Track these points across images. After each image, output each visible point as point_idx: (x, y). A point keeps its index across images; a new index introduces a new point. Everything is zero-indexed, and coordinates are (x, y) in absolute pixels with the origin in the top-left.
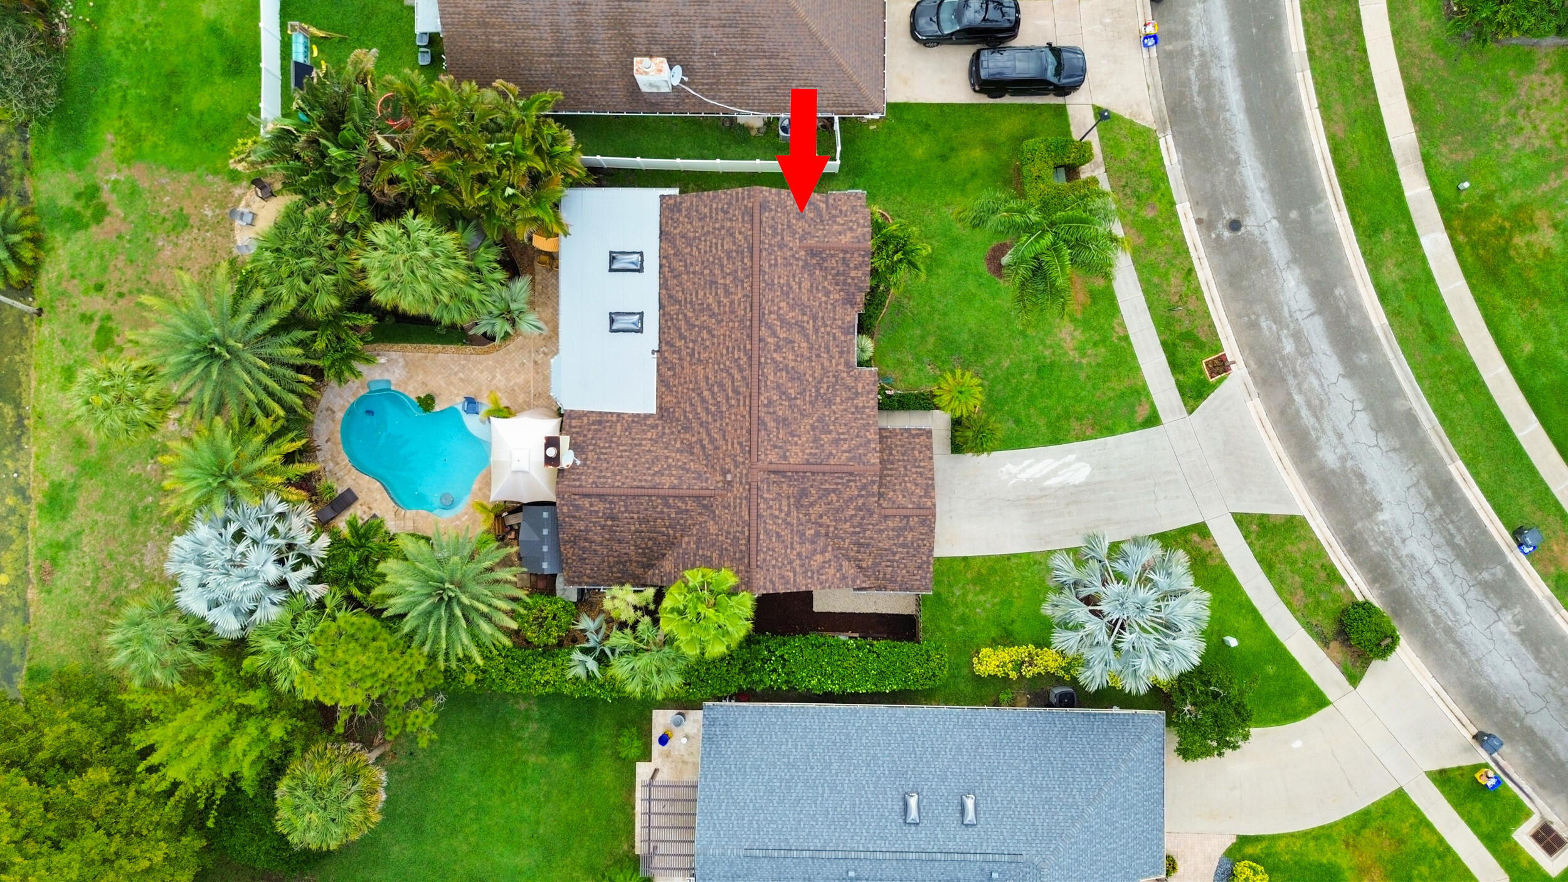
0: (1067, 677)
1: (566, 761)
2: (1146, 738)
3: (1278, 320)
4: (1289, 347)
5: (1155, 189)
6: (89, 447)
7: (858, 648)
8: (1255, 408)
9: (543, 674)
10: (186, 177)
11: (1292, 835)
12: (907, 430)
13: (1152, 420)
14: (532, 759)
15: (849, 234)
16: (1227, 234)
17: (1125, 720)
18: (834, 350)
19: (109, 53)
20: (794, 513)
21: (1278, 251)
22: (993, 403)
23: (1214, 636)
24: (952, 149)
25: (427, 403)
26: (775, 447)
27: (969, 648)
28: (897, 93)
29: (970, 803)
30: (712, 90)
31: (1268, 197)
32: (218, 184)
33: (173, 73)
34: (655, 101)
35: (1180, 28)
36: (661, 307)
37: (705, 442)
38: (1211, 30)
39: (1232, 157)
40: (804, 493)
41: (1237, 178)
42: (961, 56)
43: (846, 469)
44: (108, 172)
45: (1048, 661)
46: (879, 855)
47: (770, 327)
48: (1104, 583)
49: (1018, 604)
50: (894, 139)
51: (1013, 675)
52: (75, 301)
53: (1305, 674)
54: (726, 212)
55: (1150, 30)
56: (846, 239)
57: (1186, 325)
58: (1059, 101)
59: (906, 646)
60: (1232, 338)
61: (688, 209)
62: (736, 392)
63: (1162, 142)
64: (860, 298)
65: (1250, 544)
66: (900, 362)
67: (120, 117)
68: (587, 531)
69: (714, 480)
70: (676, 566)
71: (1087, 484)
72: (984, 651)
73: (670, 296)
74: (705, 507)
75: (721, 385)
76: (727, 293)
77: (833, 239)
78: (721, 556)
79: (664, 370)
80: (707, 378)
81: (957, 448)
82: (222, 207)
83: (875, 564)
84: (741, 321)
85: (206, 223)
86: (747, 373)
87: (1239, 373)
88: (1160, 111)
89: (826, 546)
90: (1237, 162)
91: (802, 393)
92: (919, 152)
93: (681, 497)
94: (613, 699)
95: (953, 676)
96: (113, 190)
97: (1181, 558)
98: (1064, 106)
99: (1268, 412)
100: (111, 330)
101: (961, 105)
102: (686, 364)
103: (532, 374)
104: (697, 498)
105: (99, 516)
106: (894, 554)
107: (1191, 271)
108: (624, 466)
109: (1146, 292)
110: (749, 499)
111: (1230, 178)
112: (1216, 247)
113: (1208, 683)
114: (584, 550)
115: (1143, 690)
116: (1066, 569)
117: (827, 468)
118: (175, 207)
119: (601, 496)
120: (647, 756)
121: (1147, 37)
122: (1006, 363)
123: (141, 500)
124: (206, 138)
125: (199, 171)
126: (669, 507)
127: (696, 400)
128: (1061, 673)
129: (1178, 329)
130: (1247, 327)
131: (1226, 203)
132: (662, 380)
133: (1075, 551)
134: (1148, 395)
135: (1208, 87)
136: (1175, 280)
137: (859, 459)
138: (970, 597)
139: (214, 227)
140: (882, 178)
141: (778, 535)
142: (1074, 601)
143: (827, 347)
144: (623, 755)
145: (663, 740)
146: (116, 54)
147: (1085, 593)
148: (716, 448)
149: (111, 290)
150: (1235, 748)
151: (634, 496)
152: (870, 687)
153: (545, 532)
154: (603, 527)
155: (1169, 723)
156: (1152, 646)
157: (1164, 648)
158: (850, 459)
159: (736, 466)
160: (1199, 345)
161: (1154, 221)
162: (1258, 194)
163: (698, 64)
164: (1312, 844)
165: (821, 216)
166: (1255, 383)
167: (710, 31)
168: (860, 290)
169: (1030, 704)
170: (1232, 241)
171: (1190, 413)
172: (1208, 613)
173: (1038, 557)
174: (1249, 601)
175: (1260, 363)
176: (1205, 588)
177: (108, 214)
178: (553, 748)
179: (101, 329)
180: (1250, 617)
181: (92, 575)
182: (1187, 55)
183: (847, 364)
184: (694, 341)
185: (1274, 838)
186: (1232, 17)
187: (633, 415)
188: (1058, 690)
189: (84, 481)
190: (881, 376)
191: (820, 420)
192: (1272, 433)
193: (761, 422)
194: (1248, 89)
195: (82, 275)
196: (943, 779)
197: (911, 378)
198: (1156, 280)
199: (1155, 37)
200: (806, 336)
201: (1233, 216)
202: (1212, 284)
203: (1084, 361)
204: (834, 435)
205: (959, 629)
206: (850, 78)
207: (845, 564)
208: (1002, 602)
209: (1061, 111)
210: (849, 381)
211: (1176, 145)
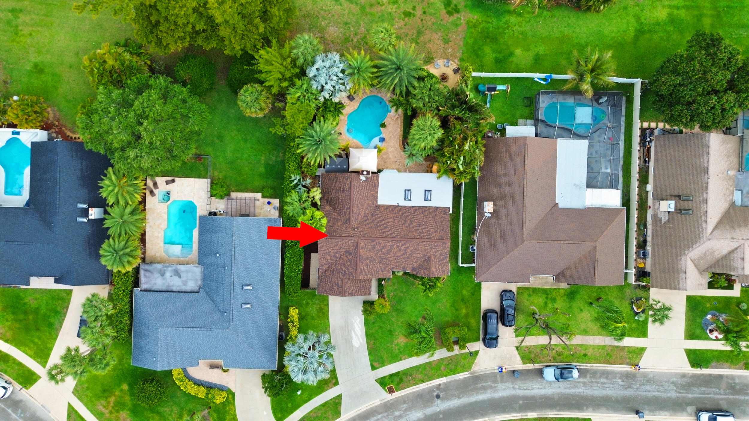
0: (288, 338)
1: (262, 169)
2: (269, 363)
3: (406, 410)
4: (397, 413)
5: (451, 370)
6: (370, 9)
7: (299, 270)
8: (376, 402)
9: (292, 166)
10: (461, 43)
11: (235, 411)
12: (371, 287)
13: (373, 368)
14: (263, 158)
15: (435, 270)
16: (435, 394)
17: (274, 356)
18: (397, 264)
19: (504, 17)
20: (344, 250)
21: (429, 411)
22: (380, 315)
23: (302, 386)
24: (465, 303)
25: (383, 125)
26: (366, 245)
27: (298, 305)
28: (485, 285)
29: (248, 306)
30: (484, 225)
31: (447, 407)
32: (459, 54)
33: (497, 39)
34: (481, 207)
35: (505, 380)
36: (413, 207)
37: (368, 221)
38: (503, 390)
39: (461, 396)
40: (350, 254)
41: (454, 398)
42: (497, 307)
43: (358, 268)
44: (464, 16)
45: (294, 332)
46: (232, 277)
47: (405, 244)
48: (320, 351)
49: (313, 322)
50: (469, 283)
51: (289, 320)
52: (420, 4)
53: (288, 416)
54: (443, 230)
55: (504, 370)
56: (433, 269)
57: (405, 379)
58: (481, 339)
59: (299, 286)
60: (400, 395)
61: (444, 217)
62: (384, 232)
63: (467, 373)
64: (415, 273)
65: (331, 399)
66: (394, 284)
67: (482, 21)
68: (339, 182)
69: (354, 224)
70: (327, 211)
71: (352, 346)
72: (297, 310)
73: (416, 210)
74: (346, 221)
75: (386, 227)
76: (416, 230)
77: (433, 265)
78: (330, 226)
79: (392, 207)
80: (389, 222)
81: (365, 302)
82: (451, 55)
83: (326, 276)
84: (407, 235)
85: (446, 50)
86: (390, 236)
87: (389, 397)
88: (477, 373)
89: (333, 260)
90: (459, 398)
91: (383, 254)
92: (465, 292)
93: (349, 214)
94: (283, 188)
95: (289, 300)
96: (458, 18)
97: (326, 376)
98: (479, 340)
99: (376, 407)
100: (410, 16)
101: (480, 306)
102: (393, 215)
103: (392, 160)
104: (349, 219)
105: (347, 12)
106: (330, 283)
107: (423, 382)
108: (360, 195)
109: (416, 366)
110: (348, 236)
111: (454, 395)
112: (431, 390)
113: (286, 384)
114: (333, 180)
115: (285, 363)
116: (324, 338)
117: (358, 262)
118: (451, 39)
119: (350, 187)
120: (263, 197)
121: (502, 369)
122: (393, 319)
123: (352, 26)
124: (474, 51)
125: (463, 48)
126: (347, 209)
127: (382, 218)
128: (289, 336)
129: (404, 377)
130: (403, 400)
131: (446, 394)
132: (389, 206)
133: (330, 342)
134: (382, 367)
135: (484, 388)
136: (420, 376)
137: (361, 273)
138: (315, 306)
139: (444, 52)
140: (456, 279)
141: (337, 245)
142: (314, 341)
143: (398, 262)
144: (264, 190)
145: (269, 203)
146: (504, 20)
147: (316, 345)
148: (365, 225)
149: (423, 17)
150: (265, 392)
151: (350, 198)
152: (286, 273)
153: (339, 166)
154: (340, 187)
155: (273, 371)
156: (299, 366)
157: (299, 369)
158: (361, 269)
159: (360, 232)
160: (398, 384)
161: (440, 370)
162: (448, 404)
163: (493, 221)
164: (232, 417)
165: (441, 261)
166: (385, 402)
167: (503, 226)
168: (417, 273)
169: (280, 325)
170: (433, 396)
171: (376, 380)
172: (310, 384)
173: (328, 329)
174: (312, 398)
175: (391, 404)
176: (318, 383)
177: (450, 16)
178: (267, 165)
179: (410, 13)
180: (307, 399)
181: (327, 9)
182: (495, 382)
183: (393, 268)
184: (401, 218)
185: (234, 405)
186: (508, 397)
187: (377, 197)
188: (284, 334)
189: (359, 7)
190: (389, 279)
191: (374, 260)
192: (368, 408)
193: (374, 241)
194: (483, 402)
195: (429, 7)
196: (256, 297)
197: (389, 288)
198: (420, 370)
199: (502, 371)
200: (402, 255)
201: (441, 396)
202: (419, 389)
203: (394, 346)
204: (369, 264)
205: (304, 302)
206: (487, 271)
207: (327, 266)
208: (313, 317)
209: (478, 340)
210: (387, 269)
211: (465, 378)
